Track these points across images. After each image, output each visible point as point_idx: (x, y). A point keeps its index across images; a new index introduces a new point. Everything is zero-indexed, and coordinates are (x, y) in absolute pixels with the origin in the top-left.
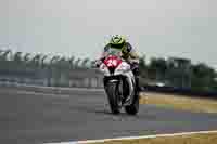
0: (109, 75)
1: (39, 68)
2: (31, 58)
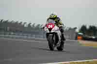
0: (48, 32)
1: (40, 30)
2: (35, 25)
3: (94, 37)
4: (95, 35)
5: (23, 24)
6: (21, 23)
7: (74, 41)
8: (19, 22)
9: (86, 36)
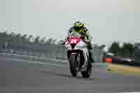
2: (46, 40)
3: (129, 60)
4: (130, 57)
5: (27, 37)
6: (25, 36)
7: (101, 64)
8: (22, 35)
9: (119, 57)
